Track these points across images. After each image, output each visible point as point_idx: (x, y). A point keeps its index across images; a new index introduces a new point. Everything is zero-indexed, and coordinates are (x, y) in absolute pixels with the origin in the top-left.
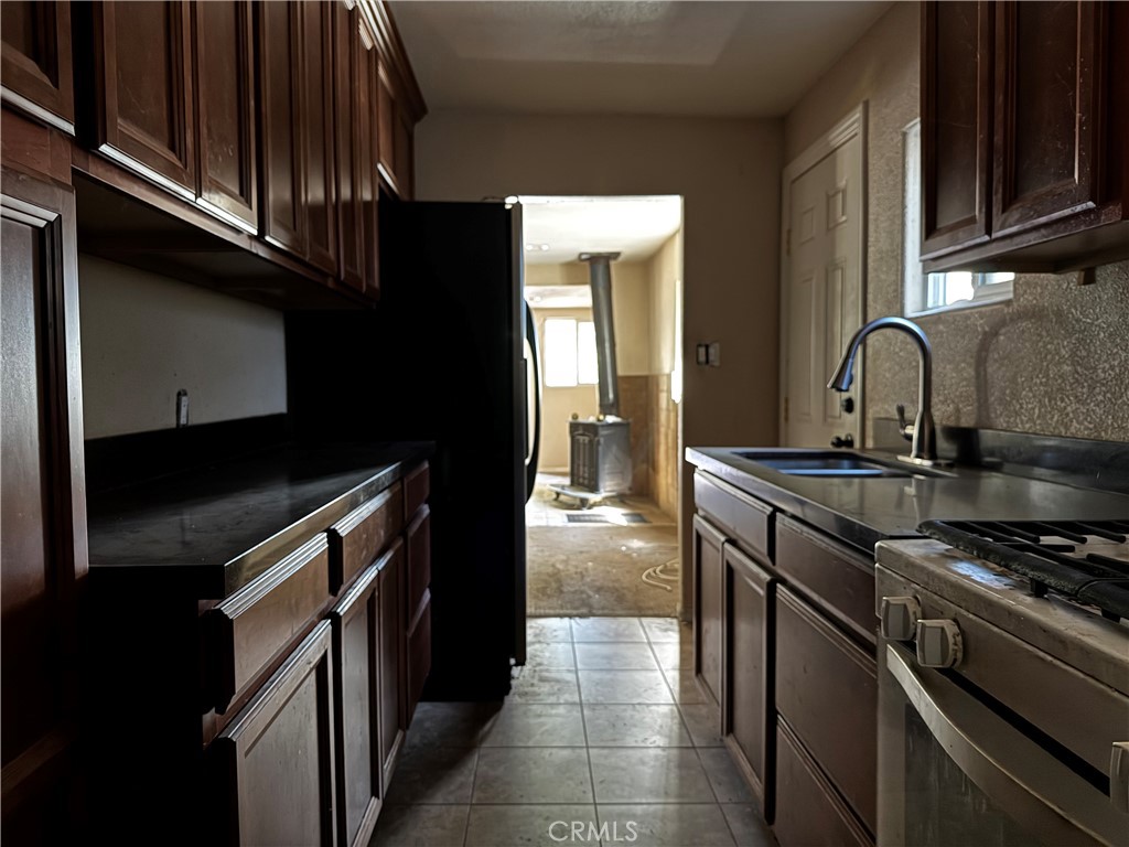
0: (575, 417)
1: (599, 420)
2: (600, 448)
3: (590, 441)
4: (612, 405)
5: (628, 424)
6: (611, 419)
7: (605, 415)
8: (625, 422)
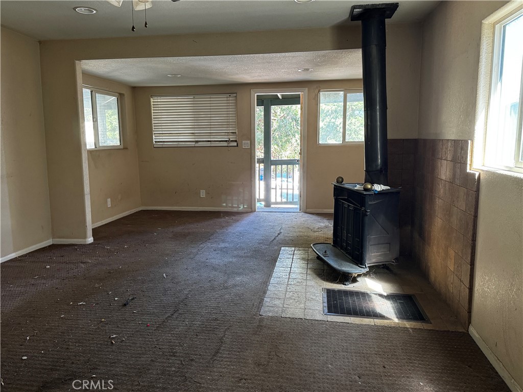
0: (340, 180)
1: (366, 190)
2: (367, 219)
3: (355, 209)
4: (381, 171)
5: (398, 193)
6: (378, 188)
7: (372, 184)
8: (394, 190)
